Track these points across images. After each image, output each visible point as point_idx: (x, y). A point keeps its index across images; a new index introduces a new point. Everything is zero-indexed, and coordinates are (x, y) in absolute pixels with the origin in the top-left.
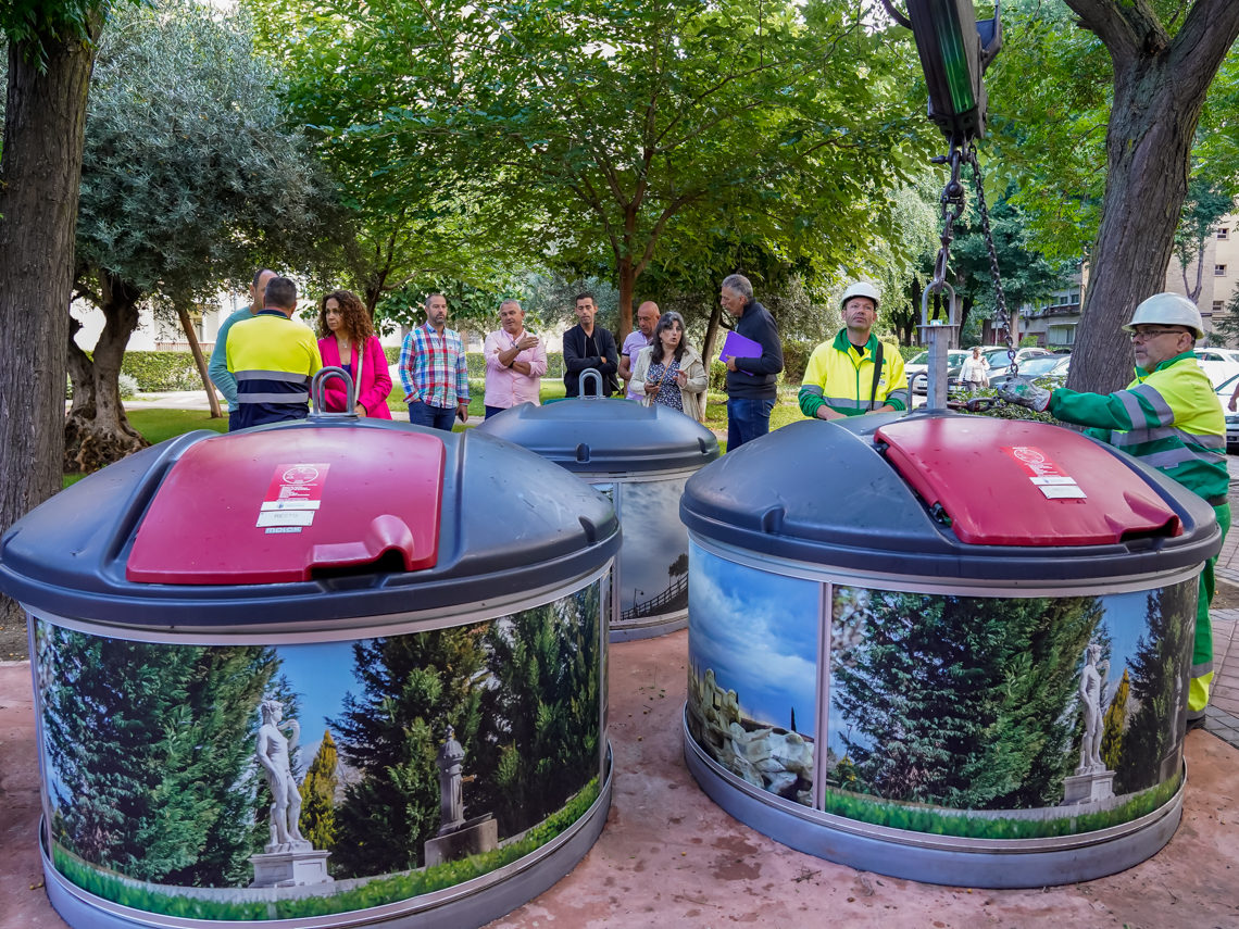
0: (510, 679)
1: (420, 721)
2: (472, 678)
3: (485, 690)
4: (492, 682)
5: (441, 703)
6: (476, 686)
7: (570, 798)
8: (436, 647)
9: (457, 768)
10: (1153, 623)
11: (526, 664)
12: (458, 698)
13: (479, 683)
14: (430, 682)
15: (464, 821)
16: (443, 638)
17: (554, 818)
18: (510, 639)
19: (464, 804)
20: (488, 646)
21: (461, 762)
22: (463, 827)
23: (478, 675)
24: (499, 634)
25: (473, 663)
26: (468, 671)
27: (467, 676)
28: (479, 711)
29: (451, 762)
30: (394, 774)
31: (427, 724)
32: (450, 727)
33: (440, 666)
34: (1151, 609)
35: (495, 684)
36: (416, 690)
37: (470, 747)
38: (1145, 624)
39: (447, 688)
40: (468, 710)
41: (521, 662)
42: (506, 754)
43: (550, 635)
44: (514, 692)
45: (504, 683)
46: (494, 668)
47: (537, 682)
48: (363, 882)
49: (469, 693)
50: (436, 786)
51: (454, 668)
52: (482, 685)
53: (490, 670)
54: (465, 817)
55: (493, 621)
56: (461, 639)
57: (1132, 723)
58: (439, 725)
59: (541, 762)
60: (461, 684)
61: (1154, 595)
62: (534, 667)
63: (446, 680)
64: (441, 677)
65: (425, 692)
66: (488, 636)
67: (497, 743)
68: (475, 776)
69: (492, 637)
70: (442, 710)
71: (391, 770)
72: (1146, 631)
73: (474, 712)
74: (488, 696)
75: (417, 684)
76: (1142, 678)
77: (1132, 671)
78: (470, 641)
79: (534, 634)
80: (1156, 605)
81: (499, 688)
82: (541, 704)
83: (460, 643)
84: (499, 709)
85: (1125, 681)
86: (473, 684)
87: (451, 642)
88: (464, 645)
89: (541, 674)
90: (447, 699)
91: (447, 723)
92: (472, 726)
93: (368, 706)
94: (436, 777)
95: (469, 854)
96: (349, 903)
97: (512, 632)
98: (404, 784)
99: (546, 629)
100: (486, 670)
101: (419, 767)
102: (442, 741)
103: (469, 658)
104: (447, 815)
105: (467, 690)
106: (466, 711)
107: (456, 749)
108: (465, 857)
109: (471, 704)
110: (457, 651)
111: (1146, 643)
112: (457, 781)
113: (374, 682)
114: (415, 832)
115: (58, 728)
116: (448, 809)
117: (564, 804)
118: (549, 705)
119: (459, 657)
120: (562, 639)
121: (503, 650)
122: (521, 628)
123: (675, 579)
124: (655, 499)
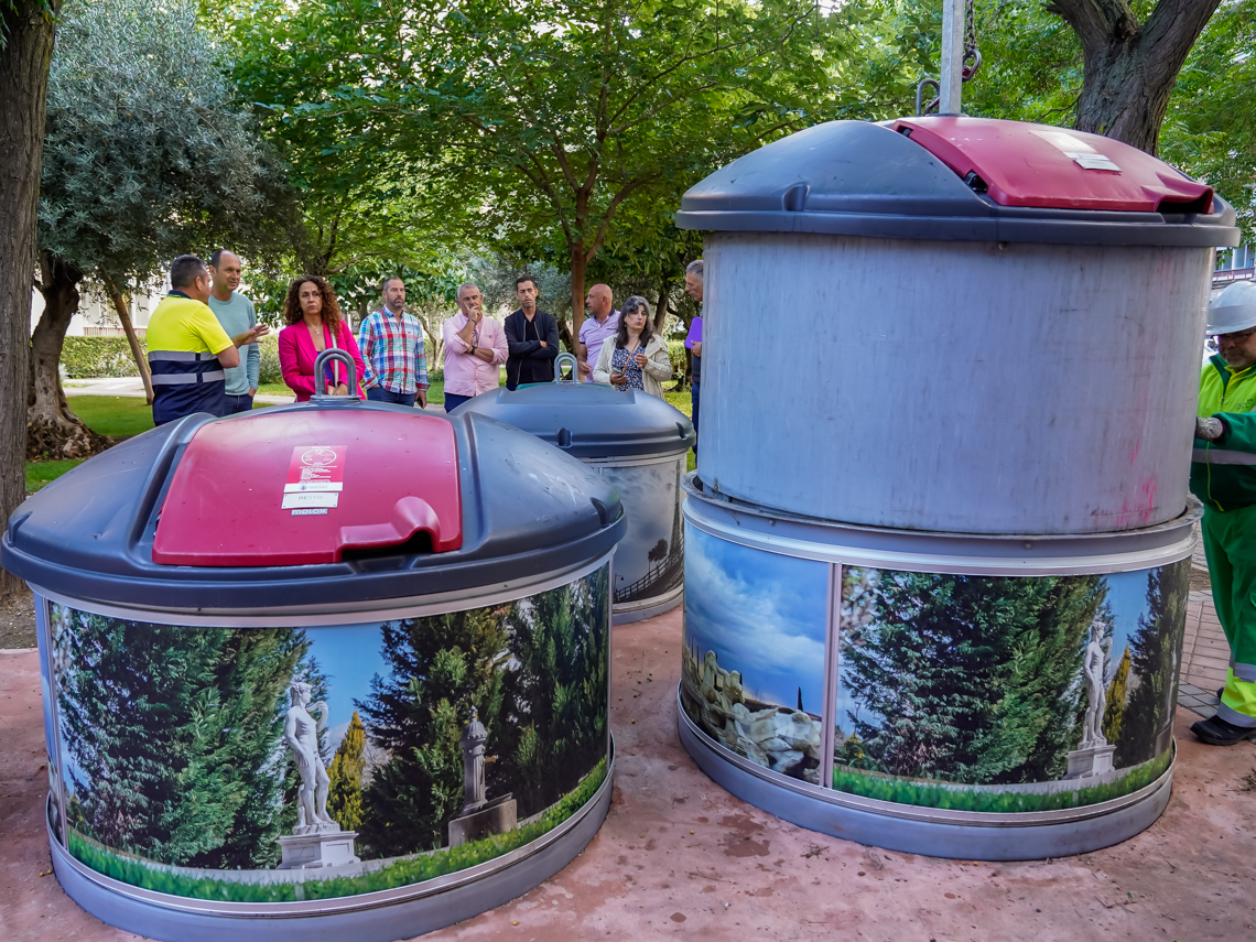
0: (530, 660)
1: (445, 702)
2: (495, 659)
3: (507, 671)
4: (513, 664)
5: (465, 684)
6: (498, 667)
7: (582, 779)
8: (461, 628)
9: (479, 749)
10: (1153, 601)
11: (544, 645)
12: (481, 679)
13: (501, 664)
14: (454, 662)
15: (486, 801)
16: (468, 618)
17: (568, 798)
18: (530, 620)
19: (486, 785)
20: (510, 627)
21: (483, 743)
22: (485, 807)
23: (500, 656)
24: (520, 615)
25: (495, 644)
26: (491, 652)
27: (490, 657)
28: (501, 691)
29: (474, 743)
30: (420, 755)
31: (452, 705)
32: (473, 707)
33: (465, 648)
34: (1152, 587)
35: (516, 665)
36: (442, 671)
37: (492, 727)
38: (1146, 602)
39: (471, 669)
40: (491, 691)
41: (540, 644)
42: (525, 735)
43: (566, 617)
44: (533, 673)
45: (524, 664)
46: (515, 650)
47: (554, 663)
48: (389, 862)
49: (491, 674)
50: (460, 766)
51: (478, 649)
52: (504, 666)
53: (512, 651)
54: (486, 798)
55: (515, 602)
56: (485, 620)
57: (1132, 698)
58: (463, 706)
59: (557, 743)
60: (484, 664)
61: (1155, 574)
62: (551, 649)
63: (470, 660)
64: (466, 659)
65: (450, 673)
66: (510, 617)
67: (517, 724)
68: (496, 757)
69: (513, 618)
70: (467, 691)
71: (417, 751)
72: (1146, 609)
73: (496, 692)
74: (510, 677)
75: (443, 665)
76: (1142, 654)
77: (1132, 648)
78: (493, 622)
79: (551, 616)
80: (1156, 583)
81: (520, 669)
82: (557, 685)
83: (484, 624)
84: (519, 690)
85: (1126, 657)
86: (495, 665)
87: (476, 623)
88: (488, 626)
89: (557, 655)
90: (471, 680)
91: (471, 703)
92: (494, 708)
93: (396, 687)
94: (460, 758)
95: (490, 834)
96: (376, 883)
97: (532, 614)
98: (430, 765)
99: (563, 611)
100: (507, 651)
101: (444, 748)
102: (466, 722)
103: (492, 639)
104: (469, 796)
105: (490, 671)
106: (489, 692)
107: (479, 730)
108: (487, 836)
109: (494, 685)
110: (481, 632)
111: (1146, 620)
112: (479, 762)
113: (402, 663)
114: (440, 812)
115: (76, 713)
116: (471, 790)
117: (577, 785)
118: (564, 686)
119: (483, 639)
120: (576, 620)
121: (523, 631)
122: (540, 609)
123: (654, 564)
124: (635, 484)
